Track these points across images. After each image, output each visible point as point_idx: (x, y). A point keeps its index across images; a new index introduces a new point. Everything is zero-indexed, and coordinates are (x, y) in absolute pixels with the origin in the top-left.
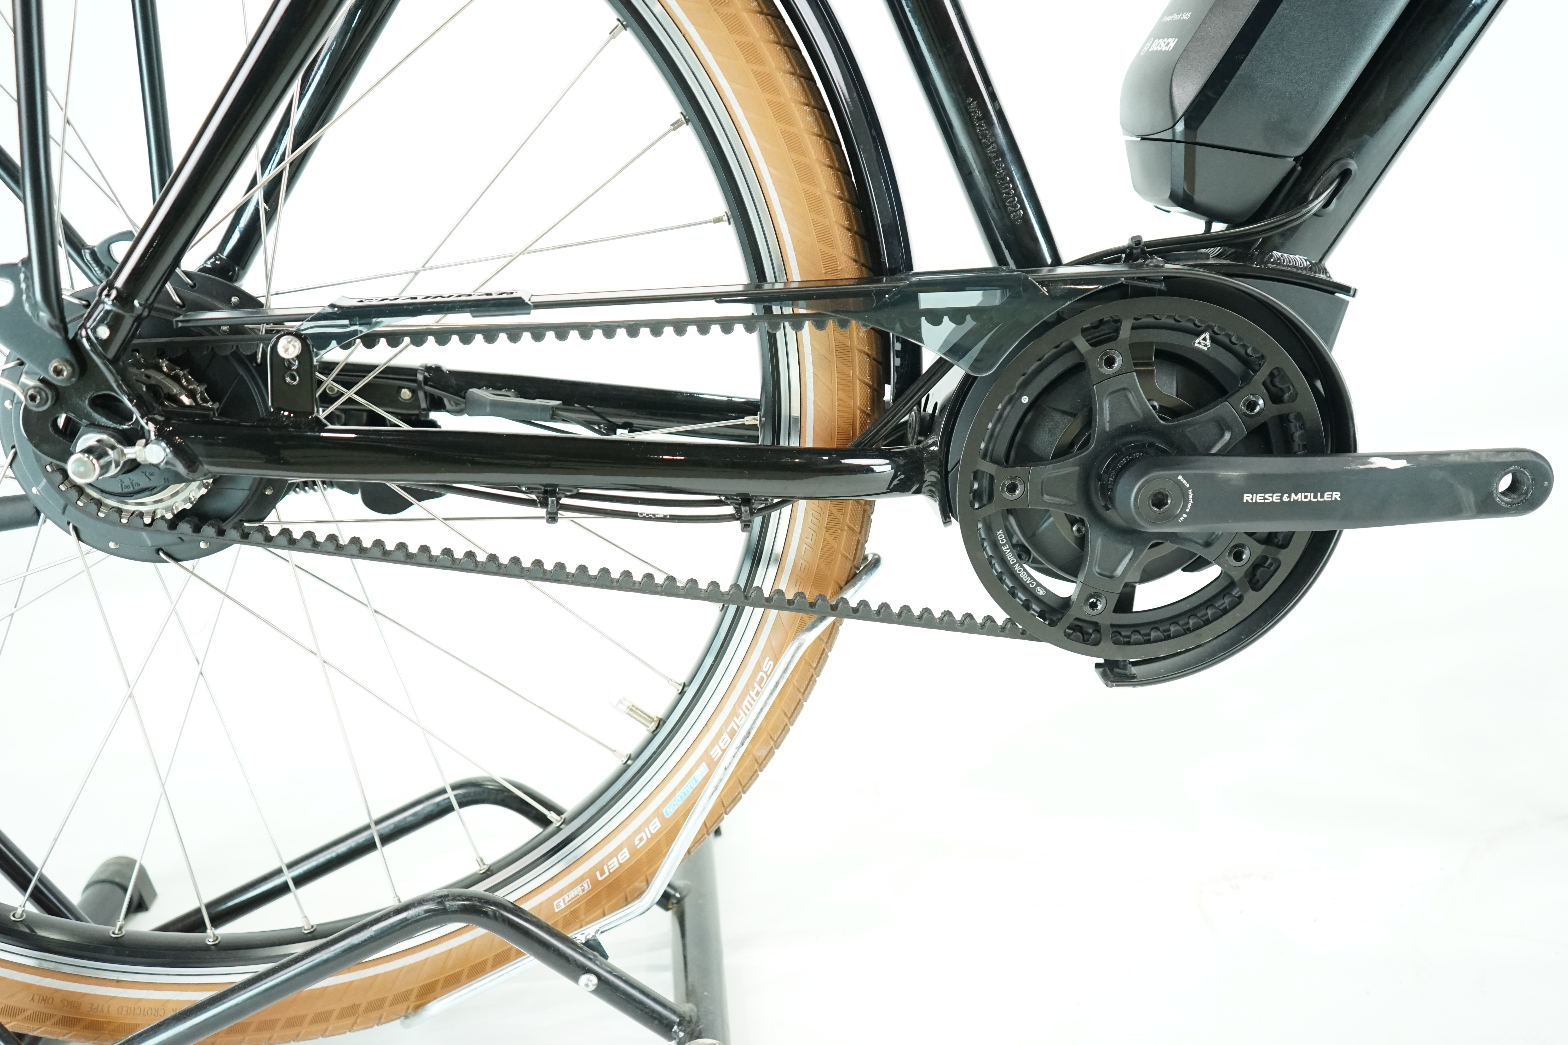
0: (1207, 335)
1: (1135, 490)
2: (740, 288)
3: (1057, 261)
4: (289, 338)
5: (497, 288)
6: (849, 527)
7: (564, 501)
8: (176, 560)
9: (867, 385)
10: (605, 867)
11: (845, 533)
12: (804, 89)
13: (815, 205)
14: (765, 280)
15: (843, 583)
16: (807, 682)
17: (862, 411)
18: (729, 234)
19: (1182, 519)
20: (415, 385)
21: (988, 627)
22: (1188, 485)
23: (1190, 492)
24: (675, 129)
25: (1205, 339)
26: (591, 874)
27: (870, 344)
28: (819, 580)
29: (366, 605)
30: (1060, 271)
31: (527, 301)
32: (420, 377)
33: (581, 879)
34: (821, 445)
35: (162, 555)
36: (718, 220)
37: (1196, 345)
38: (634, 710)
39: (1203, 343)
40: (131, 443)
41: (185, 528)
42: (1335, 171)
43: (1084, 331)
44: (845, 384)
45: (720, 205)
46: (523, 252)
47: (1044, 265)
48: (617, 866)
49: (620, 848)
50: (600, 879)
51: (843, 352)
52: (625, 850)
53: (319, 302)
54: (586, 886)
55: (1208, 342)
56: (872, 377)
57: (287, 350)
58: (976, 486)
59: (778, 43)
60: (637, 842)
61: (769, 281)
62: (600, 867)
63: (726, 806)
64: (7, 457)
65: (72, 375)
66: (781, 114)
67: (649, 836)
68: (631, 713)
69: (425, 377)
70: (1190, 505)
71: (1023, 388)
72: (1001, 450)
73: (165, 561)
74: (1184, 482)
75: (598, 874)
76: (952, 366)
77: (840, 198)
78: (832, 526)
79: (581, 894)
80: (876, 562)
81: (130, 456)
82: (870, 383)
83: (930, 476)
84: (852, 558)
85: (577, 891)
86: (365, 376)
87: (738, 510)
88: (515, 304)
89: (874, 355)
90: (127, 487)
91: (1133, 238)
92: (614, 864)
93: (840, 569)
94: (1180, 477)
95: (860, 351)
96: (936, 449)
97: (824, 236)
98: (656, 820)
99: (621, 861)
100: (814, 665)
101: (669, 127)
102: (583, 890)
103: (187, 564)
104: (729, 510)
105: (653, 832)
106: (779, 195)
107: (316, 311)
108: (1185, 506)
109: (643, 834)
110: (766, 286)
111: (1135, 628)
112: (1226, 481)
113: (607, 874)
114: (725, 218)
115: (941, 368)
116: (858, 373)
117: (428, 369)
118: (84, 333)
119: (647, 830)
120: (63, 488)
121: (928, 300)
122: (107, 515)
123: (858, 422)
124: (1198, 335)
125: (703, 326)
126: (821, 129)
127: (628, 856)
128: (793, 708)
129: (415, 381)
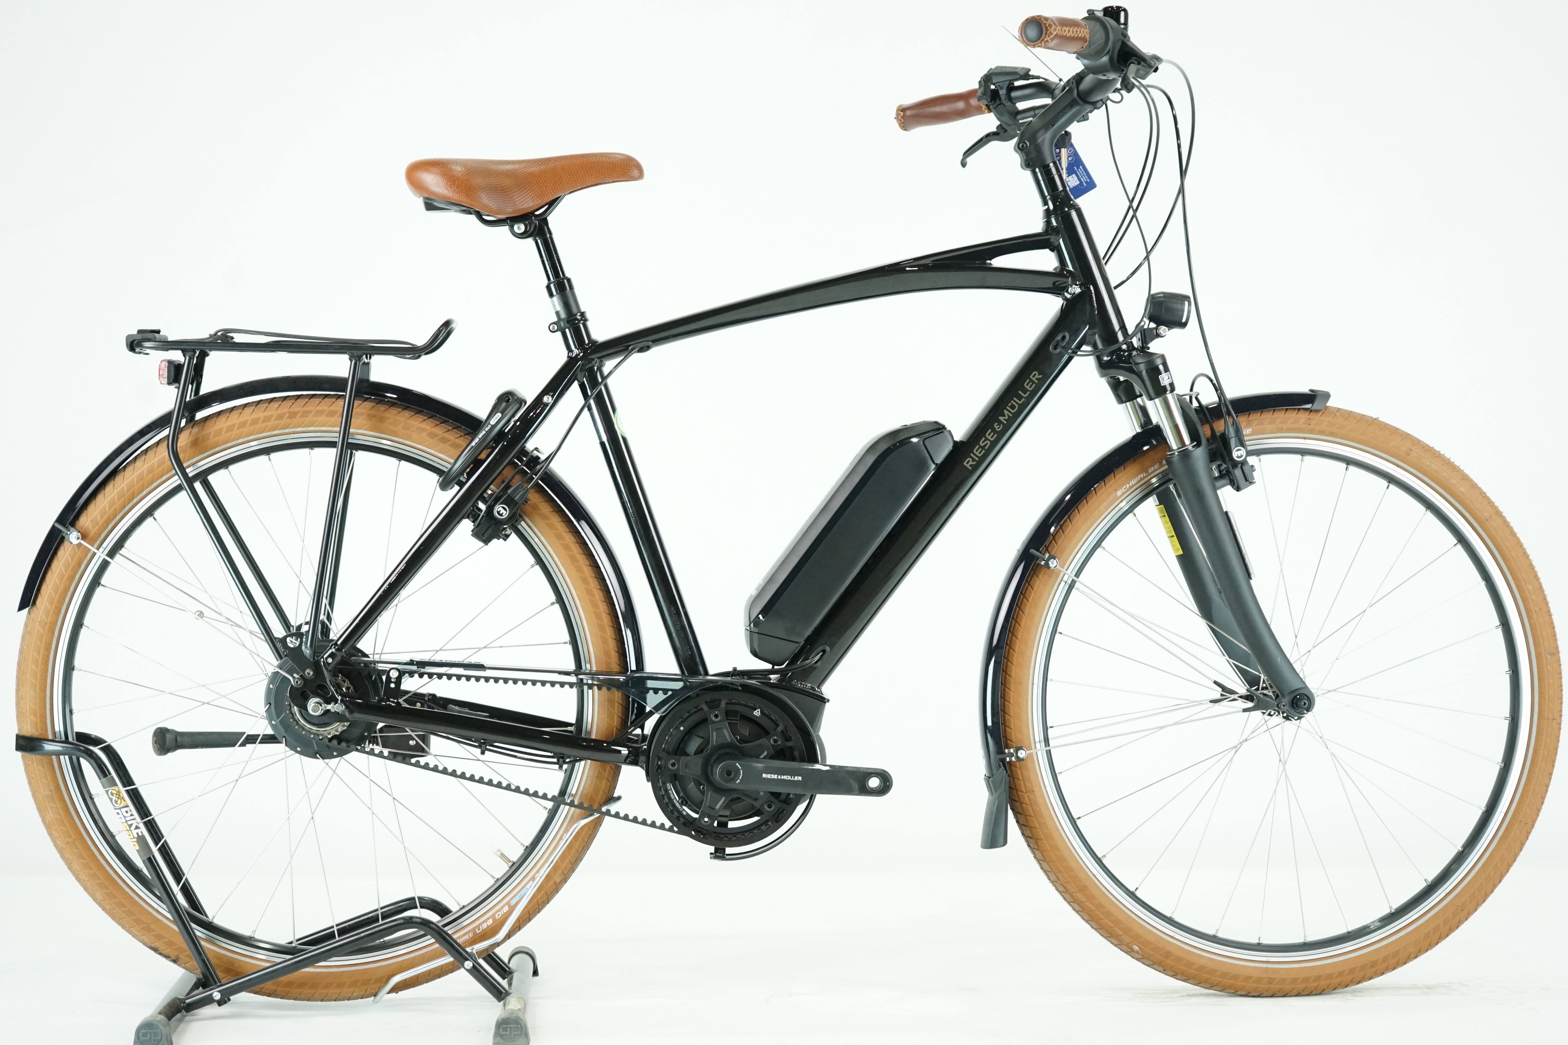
0: (759, 710)
1: (719, 767)
2: (572, 670)
3: (706, 673)
4: (395, 670)
5: (473, 660)
6: (607, 779)
7: (488, 747)
8: (323, 759)
9: (619, 717)
10: (481, 927)
11: (605, 781)
12: (605, 596)
13: (605, 641)
14: (581, 668)
15: (602, 804)
16: (582, 848)
17: (616, 728)
18: (569, 648)
19: (738, 782)
20: (424, 701)
21: (662, 827)
22: (740, 768)
23: (741, 771)
24: (552, 605)
25: (758, 712)
26: (474, 930)
27: (622, 700)
28: (592, 800)
29: (390, 795)
30: (709, 678)
31: (485, 666)
32: (426, 698)
33: (469, 932)
34: (598, 738)
35: (318, 755)
36: (566, 643)
37: (754, 714)
38: (503, 856)
39: (757, 713)
40: (329, 703)
41: (335, 742)
42: (820, 649)
43: (706, 703)
44: (610, 716)
45: (567, 637)
46: (484, 648)
47: (701, 675)
48: (486, 926)
49: (488, 919)
50: (478, 932)
51: (611, 702)
52: (491, 919)
53: (406, 658)
54: (471, 935)
55: (759, 713)
56: (622, 714)
57: (393, 675)
58: (660, 763)
59: (596, 578)
60: (496, 916)
61: (583, 669)
62: (478, 927)
63: (539, 904)
64: (265, 708)
65: (313, 675)
66: (594, 605)
67: (503, 914)
68: (501, 856)
69: (429, 699)
70: (741, 776)
71: (681, 724)
72: (671, 750)
73: (319, 759)
74: (739, 766)
75: (477, 930)
76: (655, 713)
77: (615, 640)
78: (599, 777)
79: (468, 938)
80: (619, 798)
81: (328, 708)
82: (620, 716)
83: (642, 759)
84: (607, 793)
85: (467, 937)
86: (405, 696)
87: (558, 760)
88: (480, 667)
89: (624, 705)
90: (320, 721)
91: (733, 668)
92: (485, 926)
93: (601, 797)
94: (737, 764)
95: (618, 702)
96: (646, 747)
97: (607, 654)
98: (507, 906)
99: (488, 925)
100: (586, 841)
101: (550, 604)
102: (469, 937)
103: (327, 761)
104: (555, 760)
105: (505, 912)
106: (590, 635)
107: (405, 662)
108: (739, 777)
109: (500, 913)
110: (582, 671)
111: (726, 835)
112: (756, 768)
113: (481, 930)
114: (569, 642)
115: (651, 714)
116: (616, 712)
117: (430, 695)
118: (322, 660)
119: (502, 911)
120: (291, 720)
121: (650, 684)
122: (305, 734)
123: (614, 732)
124: (755, 710)
125: (553, 684)
126: (610, 612)
127: (492, 922)
128: (574, 860)
129: (424, 700)
